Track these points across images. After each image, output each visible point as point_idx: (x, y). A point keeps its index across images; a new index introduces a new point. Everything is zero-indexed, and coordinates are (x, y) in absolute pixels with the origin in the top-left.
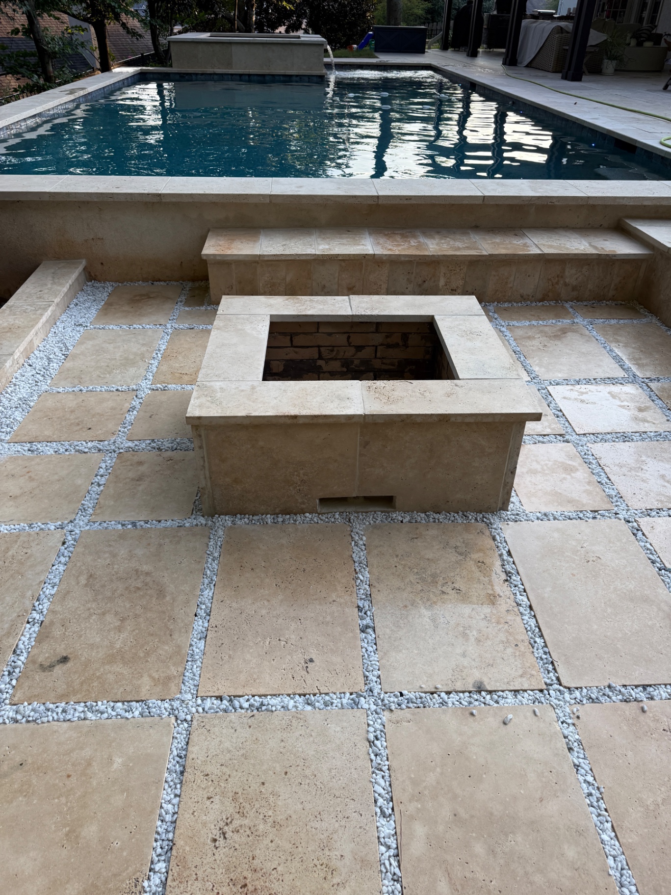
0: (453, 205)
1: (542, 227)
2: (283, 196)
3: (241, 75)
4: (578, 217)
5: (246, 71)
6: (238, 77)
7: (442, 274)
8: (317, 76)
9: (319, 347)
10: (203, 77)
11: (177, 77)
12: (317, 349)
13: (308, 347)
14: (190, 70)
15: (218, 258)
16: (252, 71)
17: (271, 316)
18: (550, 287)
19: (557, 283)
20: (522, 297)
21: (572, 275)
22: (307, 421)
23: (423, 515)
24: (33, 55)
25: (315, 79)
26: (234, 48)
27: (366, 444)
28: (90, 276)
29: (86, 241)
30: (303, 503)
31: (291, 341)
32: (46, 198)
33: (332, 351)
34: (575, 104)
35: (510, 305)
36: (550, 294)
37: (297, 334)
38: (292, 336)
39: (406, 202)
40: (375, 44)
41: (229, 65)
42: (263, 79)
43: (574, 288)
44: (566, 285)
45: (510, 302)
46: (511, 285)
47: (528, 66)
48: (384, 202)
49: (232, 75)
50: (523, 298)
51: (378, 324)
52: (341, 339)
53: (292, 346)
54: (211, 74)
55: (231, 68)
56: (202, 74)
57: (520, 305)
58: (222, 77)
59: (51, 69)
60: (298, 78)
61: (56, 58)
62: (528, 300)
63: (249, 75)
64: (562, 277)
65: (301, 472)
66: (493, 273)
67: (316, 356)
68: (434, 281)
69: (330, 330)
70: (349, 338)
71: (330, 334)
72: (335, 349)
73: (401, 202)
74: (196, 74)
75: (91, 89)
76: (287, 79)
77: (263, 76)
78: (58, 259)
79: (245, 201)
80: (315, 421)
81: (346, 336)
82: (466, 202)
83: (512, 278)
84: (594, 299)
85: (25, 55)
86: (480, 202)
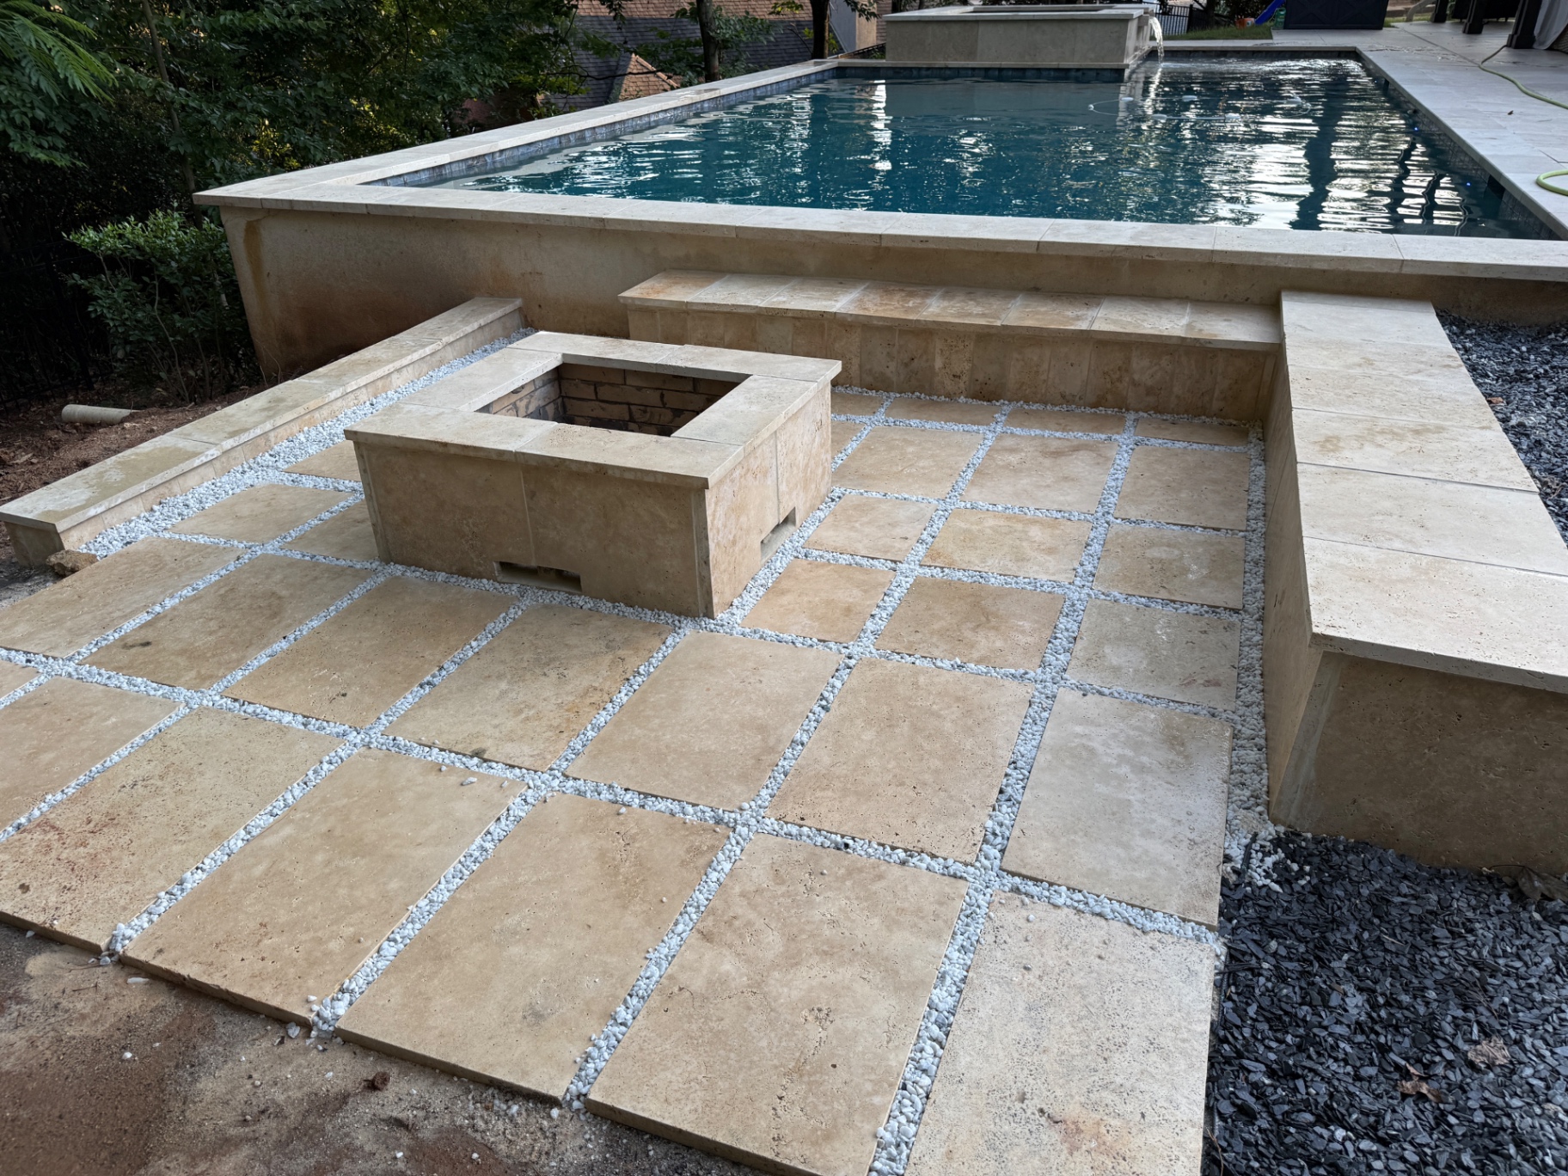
0: (997, 253)
1: (1143, 295)
2: (753, 229)
3: (987, 70)
4: (1205, 283)
5: (996, 64)
6: (982, 73)
7: (938, 350)
8: (1111, 70)
9: (629, 404)
10: (929, 72)
11: (890, 73)
12: (625, 407)
13: (616, 403)
14: (910, 63)
15: (638, 303)
16: (1005, 64)
17: (564, 355)
18: (1109, 386)
19: (1120, 380)
20: (1063, 397)
21: (1143, 369)
22: (458, 451)
23: (610, 605)
24: (696, 44)
25: (1107, 74)
26: (982, 28)
27: (532, 495)
28: (526, 320)
29: (523, 275)
30: (479, 564)
31: (596, 393)
32: (478, 218)
33: (645, 412)
34: (1511, 113)
35: (1041, 407)
36: (1109, 397)
37: (602, 384)
38: (596, 385)
39: (921, 246)
40: (1287, 15)
41: (972, 54)
42: (1018, 75)
43: (1149, 391)
44: (1135, 384)
45: (1045, 403)
46: (1044, 377)
47: (1551, 49)
48: (890, 244)
49: (973, 69)
50: (1065, 399)
51: (695, 381)
52: (653, 397)
53: (597, 400)
54: (941, 69)
55: (973, 60)
56: (928, 69)
57: (1057, 408)
58: (958, 73)
59: (717, 63)
60: (1080, 73)
61: (726, 48)
62: (1074, 403)
63: (1001, 70)
64: (1127, 371)
65: (470, 521)
66: (1016, 355)
67: (627, 418)
68: (927, 361)
69: (639, 383)
70: (662, 396)
71: (639, 389)
72: (649, 409)
73: (914, 245)
74: (920, 69)
75: (724, 91)
76: (1062, 75)
77: (1024, 70)
78: (492, 295)
79: (705, 234)
80: (466, 453)
81: (658, 394)
82: (1010, 249)
83: (1045, 366)
84: (1186, 412)
85: (689, 44)
86: (1033, 250)
